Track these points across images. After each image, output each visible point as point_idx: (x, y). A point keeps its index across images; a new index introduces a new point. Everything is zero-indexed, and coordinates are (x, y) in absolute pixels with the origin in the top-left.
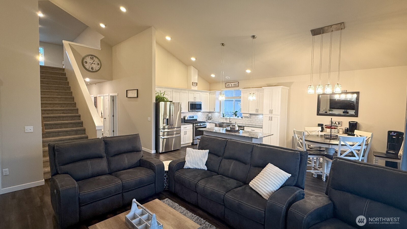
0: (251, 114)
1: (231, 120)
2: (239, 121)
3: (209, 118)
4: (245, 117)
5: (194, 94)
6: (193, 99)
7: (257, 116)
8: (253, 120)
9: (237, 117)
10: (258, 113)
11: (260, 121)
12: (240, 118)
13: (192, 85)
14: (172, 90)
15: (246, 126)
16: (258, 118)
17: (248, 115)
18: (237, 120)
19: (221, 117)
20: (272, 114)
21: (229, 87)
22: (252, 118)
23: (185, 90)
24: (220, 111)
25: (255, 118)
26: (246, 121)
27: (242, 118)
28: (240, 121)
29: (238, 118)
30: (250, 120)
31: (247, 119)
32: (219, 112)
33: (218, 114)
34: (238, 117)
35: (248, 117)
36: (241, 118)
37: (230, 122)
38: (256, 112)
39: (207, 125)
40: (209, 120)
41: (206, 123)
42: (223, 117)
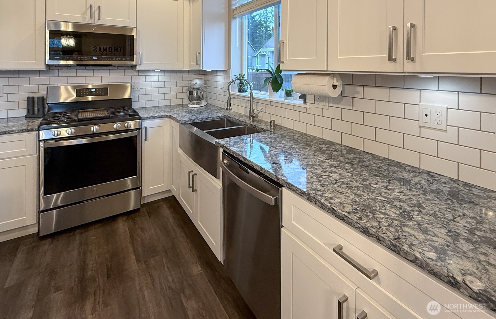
0: (351, 80)
1: (257, 108)
2: (292, 115)
3: (191, 93)
4: (321, 98)
6: (85, 13)
7: (397, 94)
8: (370, 119)
16: (412, 112)
18: (282, 112)
22: (359, 104)
24: (229, 66)
25: (382, 108)
26: (327, 123)
27: (304, 98)
28: (296, 116)
29: (289, 101)
30: (349, 115)
31: (332, 111)
32: (226, 73)
33: (222, 80)
34: (288, 94)
35: (330, 100)
36: (302, 101)
37: (252, 116)
38: (390, 58)
39: (146, 127)
40: (193, 104)
41: (140, 118)
42: (240, 91)
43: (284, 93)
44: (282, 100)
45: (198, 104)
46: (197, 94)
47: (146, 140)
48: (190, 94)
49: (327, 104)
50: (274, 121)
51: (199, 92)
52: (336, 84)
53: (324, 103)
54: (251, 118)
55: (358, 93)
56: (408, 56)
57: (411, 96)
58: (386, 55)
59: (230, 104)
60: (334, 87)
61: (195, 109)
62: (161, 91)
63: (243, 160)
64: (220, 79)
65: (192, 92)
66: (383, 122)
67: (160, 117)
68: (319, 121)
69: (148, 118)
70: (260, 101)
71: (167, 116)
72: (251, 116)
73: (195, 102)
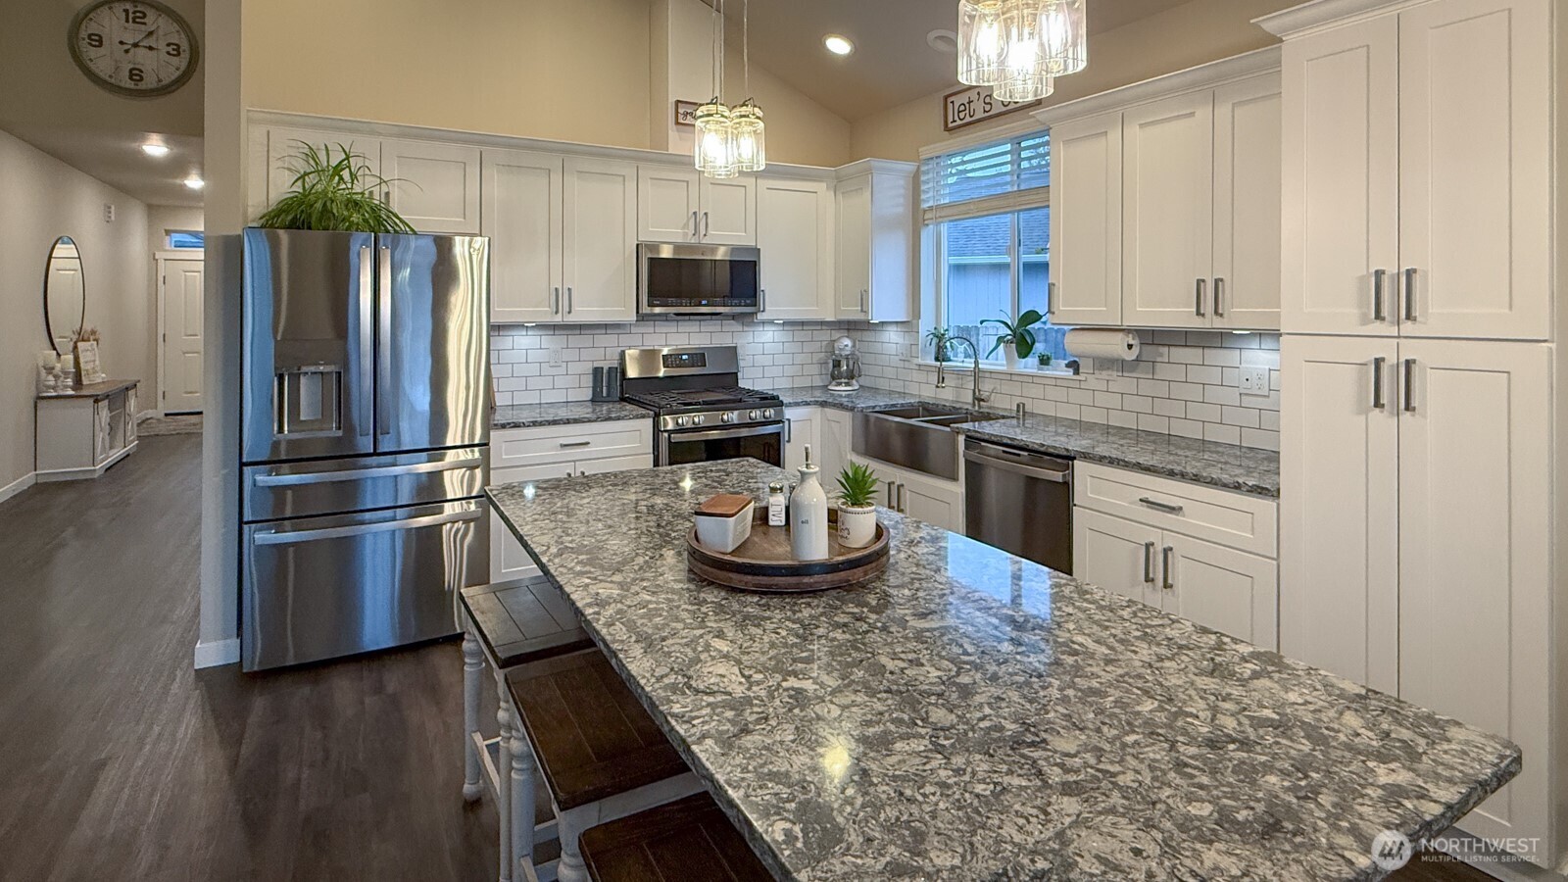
0: (1152, 338)
1: (986, 387)
2: (1053, 393)
3: (837, 364)
4: (1105, 363)
5: (694, 189)
6: (686, 226)
7: (1215, 356)
8: (1177, 391)
9: (1032, 361)
10: (1218, 324)
11: (1247, 402)
12: (1059, 370)
13: (677, 123)
14: (477, 149)
15: (1086, 457)
16: (1230, 377)
17: (1116, 346)
18: (1035, 391)
19: (920, 361)
20: (1408, 328)
21: (968, 119)
22: (1163, 372)
23: (608, 156)
24: (916, 314)
25: (1195, 374)
26: (1115, 401)
27: (1074, 366)
28: (1060, 394)
29: (1048, 372)
30: (1146, 387)
31: (1122, 383)
32: (908, 326)
33: (900, 340)
34: (1044, 361)
35: (1121, 365)
36: (1070, 373)
37: (978, 400)
38: (1198, 313)
39: (789, 420)
40: (840, 384)
41: (781, 404)
42: (937, 359)
43: (1036, 360)
44: (1034, 371)
45: (847, 384)
46: (847, 366)
47: (789, 441)
48: (834, 366)
49: (1115, 373)
50: (1024, 405)
51: (851, 363)
52: (1131, 342)
53: (1110, 372)
54: (976, 402)
55: (1161, 355)
56: (1216, 312)
57: (1229, 357)
58: (1194, 310)
59: (943, 378)
60: (1130, 347)
61: (844, 394)
62: (779, 360)
63: (1009, 442)
64: (893, 338)
65: (839, 361)
66: (1195, 393)
67: (807, 404)
68: (1102, 399)
69: (790, 405)
70: (987, 375)
71: (816, 403)
72: (975, 398)
73: (843, 380)
